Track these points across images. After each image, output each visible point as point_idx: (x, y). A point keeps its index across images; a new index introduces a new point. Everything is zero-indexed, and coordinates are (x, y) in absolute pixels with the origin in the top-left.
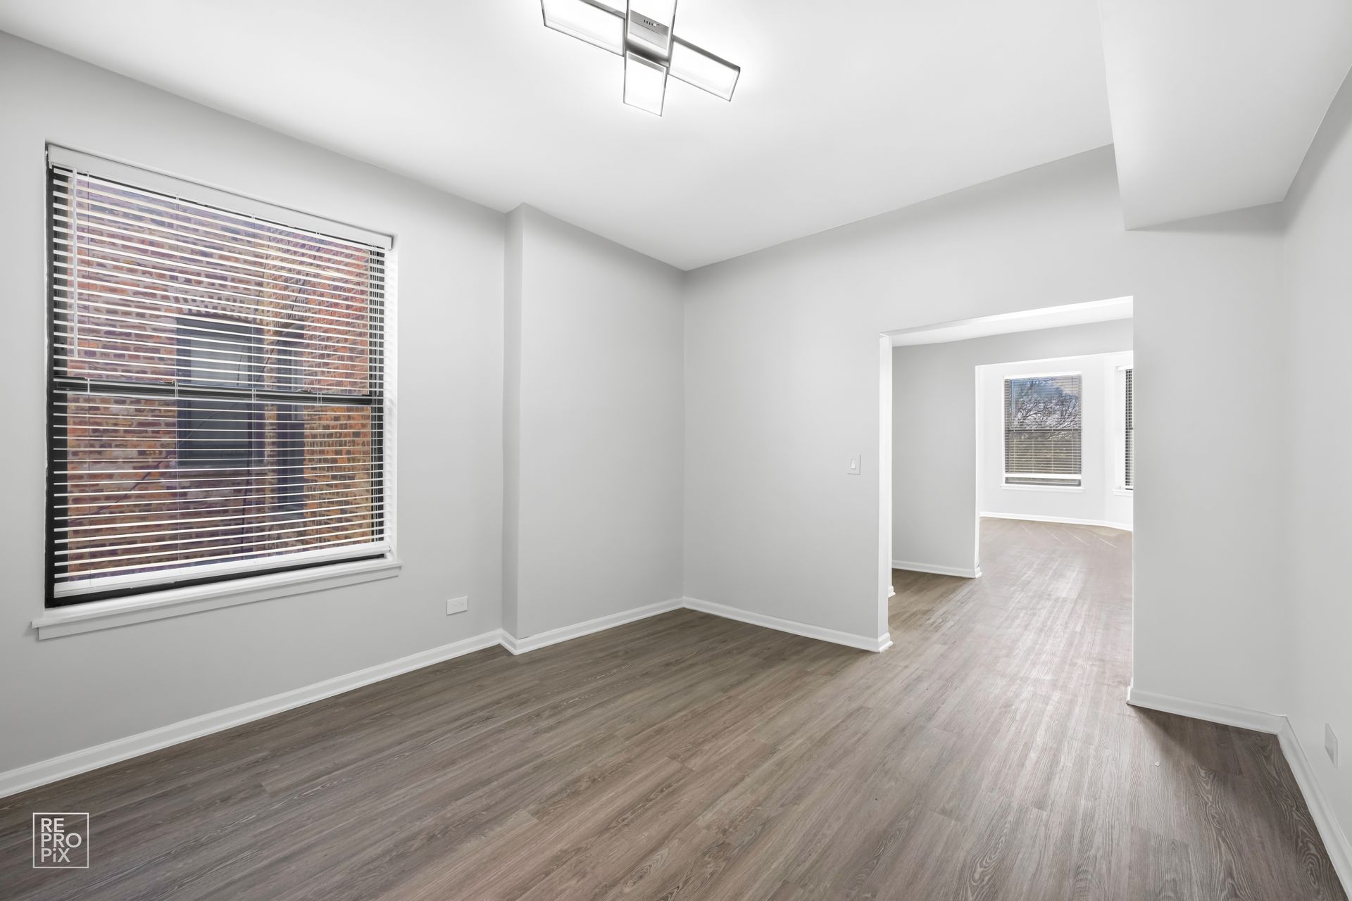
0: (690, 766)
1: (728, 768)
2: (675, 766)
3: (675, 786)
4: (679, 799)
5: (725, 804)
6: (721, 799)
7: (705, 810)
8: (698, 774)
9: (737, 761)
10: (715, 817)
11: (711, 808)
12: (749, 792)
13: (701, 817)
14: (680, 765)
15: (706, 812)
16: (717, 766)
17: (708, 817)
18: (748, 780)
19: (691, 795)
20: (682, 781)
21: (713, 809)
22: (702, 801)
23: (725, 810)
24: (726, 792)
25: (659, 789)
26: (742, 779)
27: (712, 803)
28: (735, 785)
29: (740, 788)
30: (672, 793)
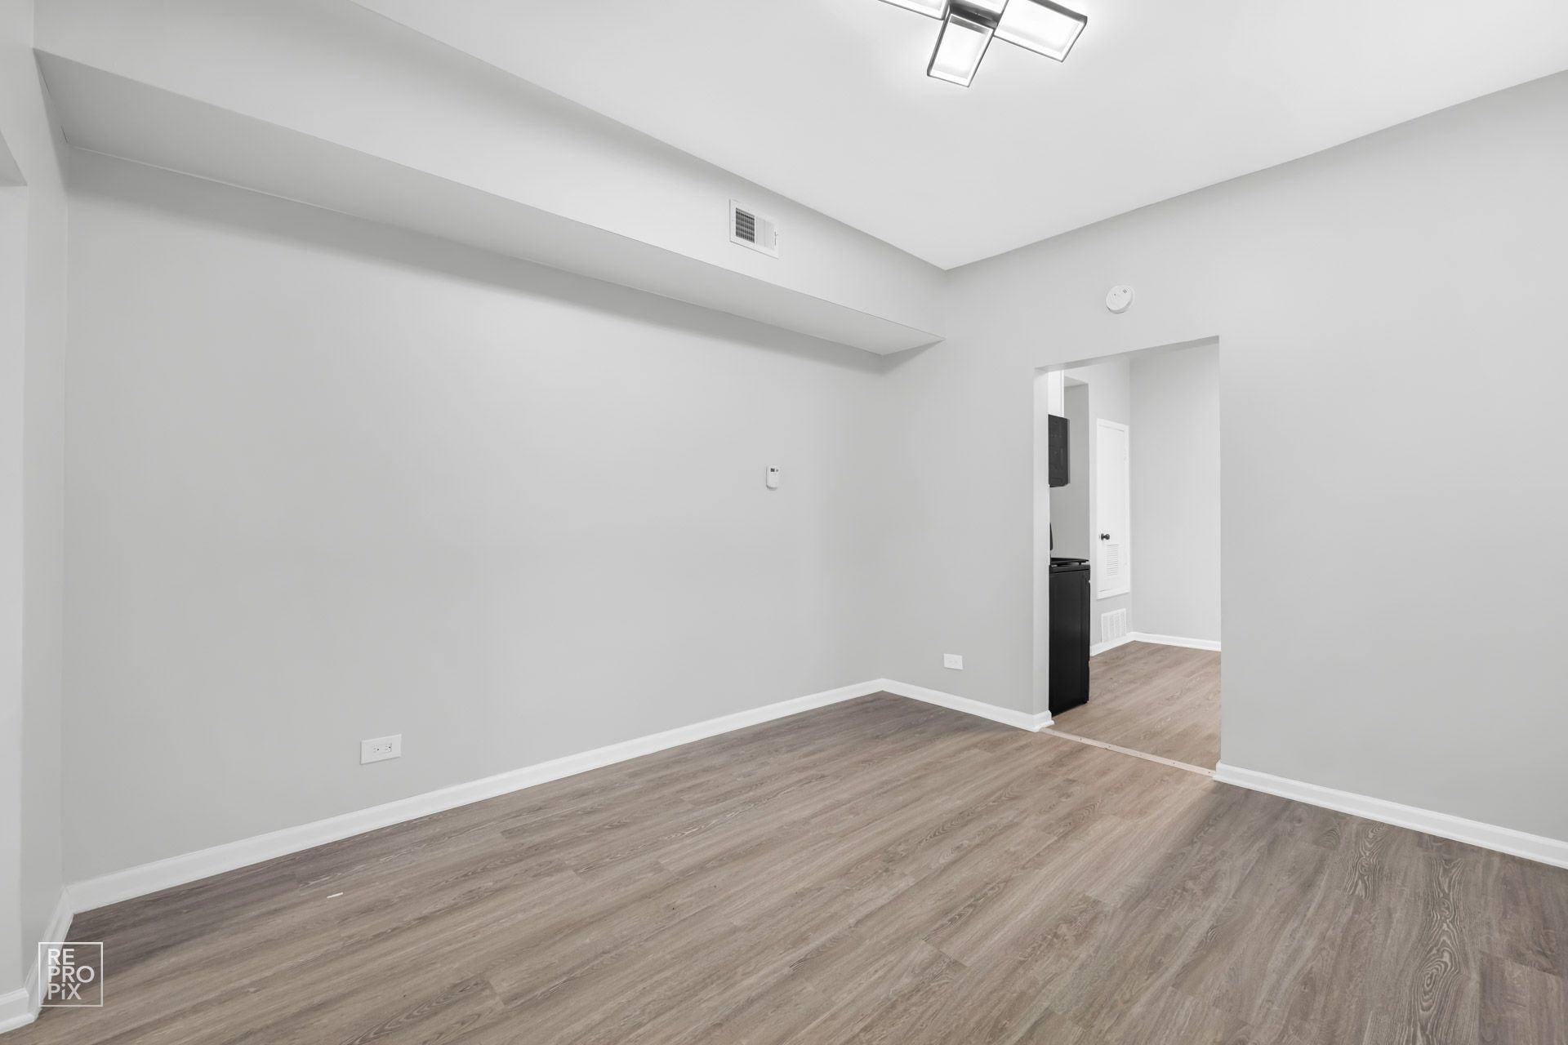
0: (929, 947)
1: (875, 939)
2: (951, 950)
3: (945, 921)
4: (937, 904)
5: (884, 895)
6: (888, 901)
7: (906, 891)
8: (918, 934)
9: (860, 951)
10: (896, 883)
11: (900, 892)
12: (854, 906)
13: (911, 885)
14: (943, 950)
15: (905, 889)
16: (890, 944)
17: (902, 885)
18: (852, 921)
19: (923, 908)
20: (938, 925)
21: (897, 892)
22: (910, 900)
23: (884, 889)
24: (882, 907)
25: (964, 918)
26: (859, 922)
27: (898, 897)
28: (869, 916)
29: (864, 911)
30: (946, 913)
